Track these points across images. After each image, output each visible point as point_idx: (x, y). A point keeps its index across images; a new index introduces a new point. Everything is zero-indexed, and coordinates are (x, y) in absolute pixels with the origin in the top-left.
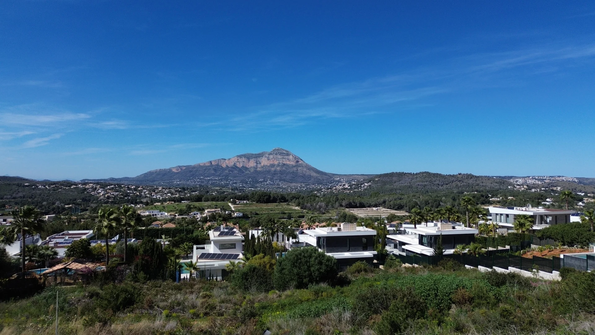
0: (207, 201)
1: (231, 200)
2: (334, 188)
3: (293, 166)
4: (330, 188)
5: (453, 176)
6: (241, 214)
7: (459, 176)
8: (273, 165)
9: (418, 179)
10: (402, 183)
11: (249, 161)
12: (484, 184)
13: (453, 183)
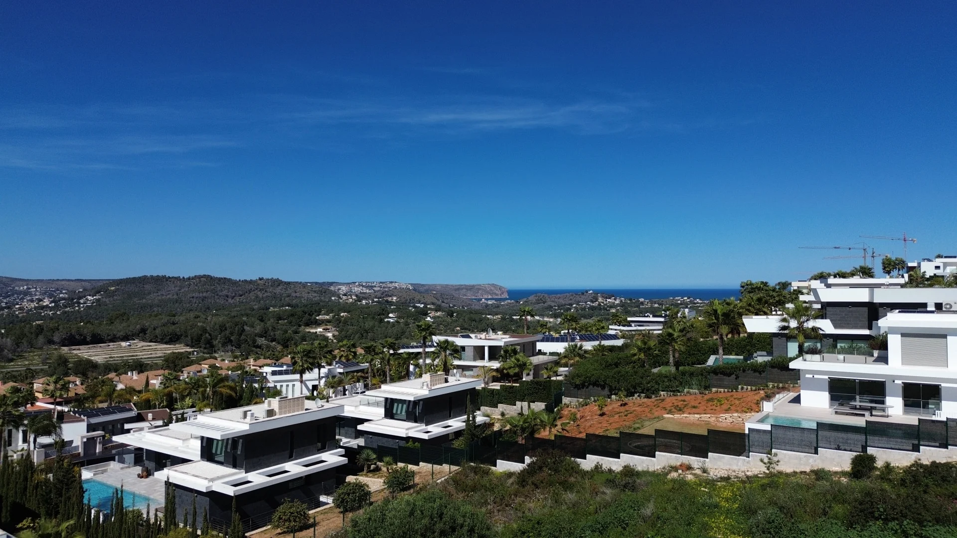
2: (17, 306)
4: (8, 308)
5: (251, 282)
7: (259, 282)
9: (192, 287)
10: (163, 295)
12: (298, 294)
13: (251, 294)
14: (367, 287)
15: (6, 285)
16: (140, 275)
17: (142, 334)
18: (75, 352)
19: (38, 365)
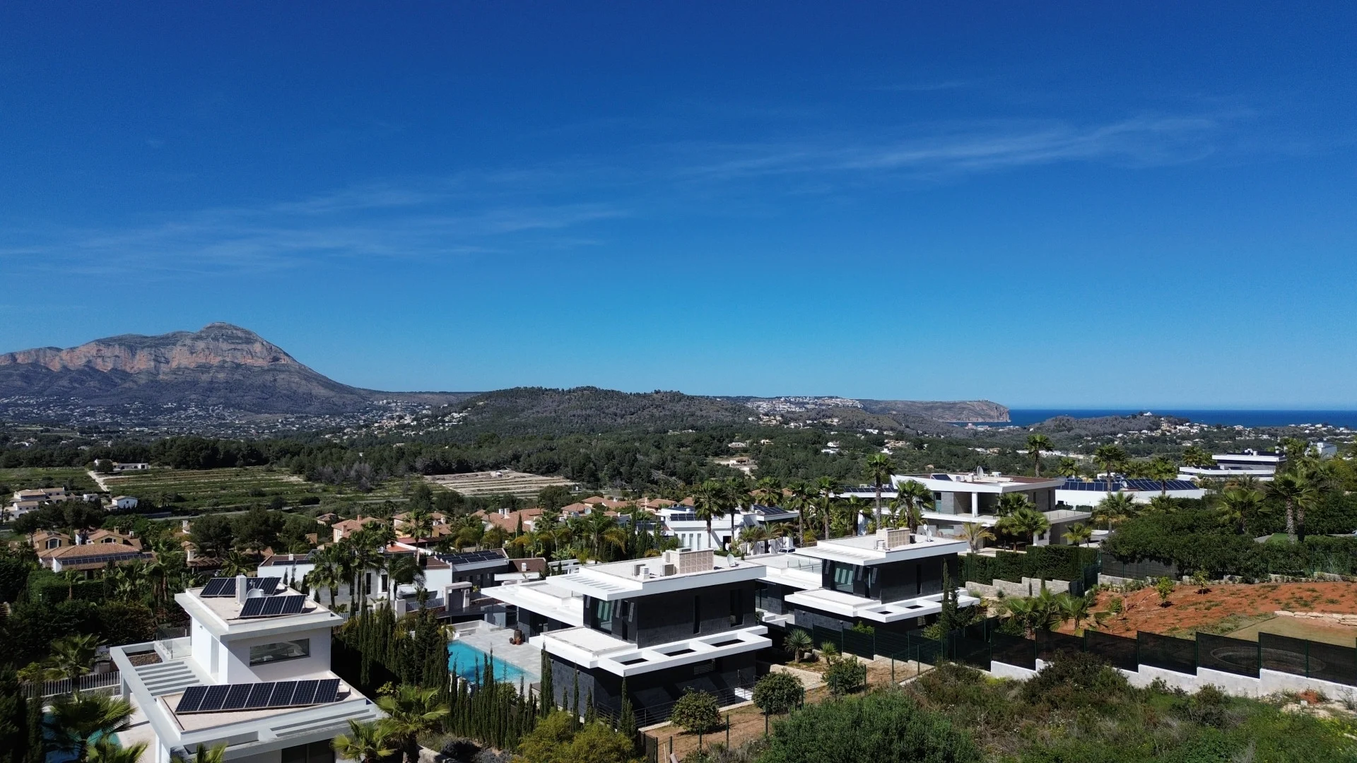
0: (15, 466)
1: (96, 461)
2: (376, 425)
3: (264, 371)
4: (366, 426)
5: (645, 396)
6: (133, 502)
7: (655, 395)
8: (204, 368)
9: (573, 403)
10: (538, 412)
11: (134, 355)
12: (704, 413)
13: (645, 412)
14: (797, 404)
15: (364, 399)
16: (513, 387)
17: (514, 461)
18: (439, 482)
19: (398, 497)
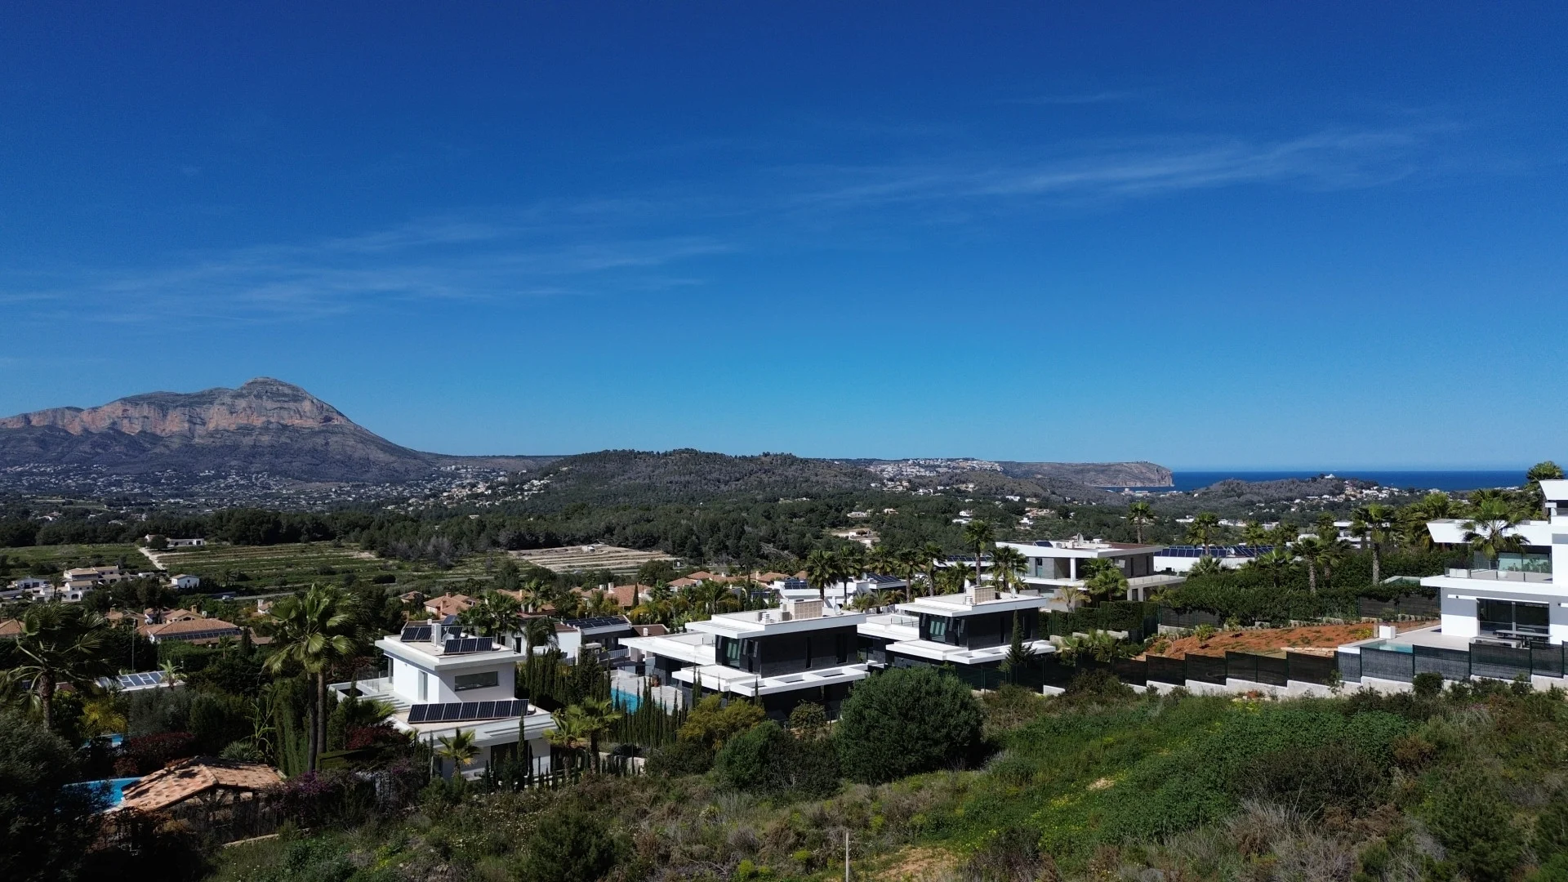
1: (147, 537)
2: (445, 494)
3: (314, 433)
4: (434, 496)
5: (752, 459)
6: (195, 581)
8: (247, 429)
9: (670, 466)
10: (630, 478)
11: (165, 415)
12: (819, 478)
13: (752, 478)
14: (926, 467)
15: (430, 464)
16: (601, 450)
17: (608, 534)
18: (525, 558)
19: (481, 574)
